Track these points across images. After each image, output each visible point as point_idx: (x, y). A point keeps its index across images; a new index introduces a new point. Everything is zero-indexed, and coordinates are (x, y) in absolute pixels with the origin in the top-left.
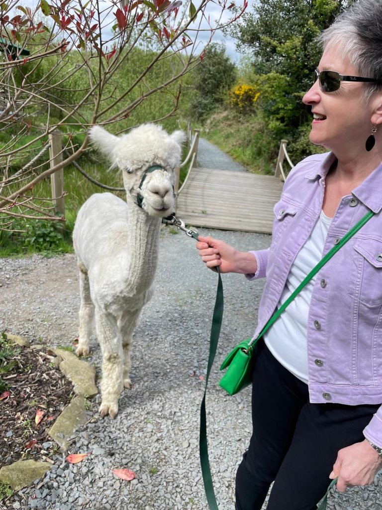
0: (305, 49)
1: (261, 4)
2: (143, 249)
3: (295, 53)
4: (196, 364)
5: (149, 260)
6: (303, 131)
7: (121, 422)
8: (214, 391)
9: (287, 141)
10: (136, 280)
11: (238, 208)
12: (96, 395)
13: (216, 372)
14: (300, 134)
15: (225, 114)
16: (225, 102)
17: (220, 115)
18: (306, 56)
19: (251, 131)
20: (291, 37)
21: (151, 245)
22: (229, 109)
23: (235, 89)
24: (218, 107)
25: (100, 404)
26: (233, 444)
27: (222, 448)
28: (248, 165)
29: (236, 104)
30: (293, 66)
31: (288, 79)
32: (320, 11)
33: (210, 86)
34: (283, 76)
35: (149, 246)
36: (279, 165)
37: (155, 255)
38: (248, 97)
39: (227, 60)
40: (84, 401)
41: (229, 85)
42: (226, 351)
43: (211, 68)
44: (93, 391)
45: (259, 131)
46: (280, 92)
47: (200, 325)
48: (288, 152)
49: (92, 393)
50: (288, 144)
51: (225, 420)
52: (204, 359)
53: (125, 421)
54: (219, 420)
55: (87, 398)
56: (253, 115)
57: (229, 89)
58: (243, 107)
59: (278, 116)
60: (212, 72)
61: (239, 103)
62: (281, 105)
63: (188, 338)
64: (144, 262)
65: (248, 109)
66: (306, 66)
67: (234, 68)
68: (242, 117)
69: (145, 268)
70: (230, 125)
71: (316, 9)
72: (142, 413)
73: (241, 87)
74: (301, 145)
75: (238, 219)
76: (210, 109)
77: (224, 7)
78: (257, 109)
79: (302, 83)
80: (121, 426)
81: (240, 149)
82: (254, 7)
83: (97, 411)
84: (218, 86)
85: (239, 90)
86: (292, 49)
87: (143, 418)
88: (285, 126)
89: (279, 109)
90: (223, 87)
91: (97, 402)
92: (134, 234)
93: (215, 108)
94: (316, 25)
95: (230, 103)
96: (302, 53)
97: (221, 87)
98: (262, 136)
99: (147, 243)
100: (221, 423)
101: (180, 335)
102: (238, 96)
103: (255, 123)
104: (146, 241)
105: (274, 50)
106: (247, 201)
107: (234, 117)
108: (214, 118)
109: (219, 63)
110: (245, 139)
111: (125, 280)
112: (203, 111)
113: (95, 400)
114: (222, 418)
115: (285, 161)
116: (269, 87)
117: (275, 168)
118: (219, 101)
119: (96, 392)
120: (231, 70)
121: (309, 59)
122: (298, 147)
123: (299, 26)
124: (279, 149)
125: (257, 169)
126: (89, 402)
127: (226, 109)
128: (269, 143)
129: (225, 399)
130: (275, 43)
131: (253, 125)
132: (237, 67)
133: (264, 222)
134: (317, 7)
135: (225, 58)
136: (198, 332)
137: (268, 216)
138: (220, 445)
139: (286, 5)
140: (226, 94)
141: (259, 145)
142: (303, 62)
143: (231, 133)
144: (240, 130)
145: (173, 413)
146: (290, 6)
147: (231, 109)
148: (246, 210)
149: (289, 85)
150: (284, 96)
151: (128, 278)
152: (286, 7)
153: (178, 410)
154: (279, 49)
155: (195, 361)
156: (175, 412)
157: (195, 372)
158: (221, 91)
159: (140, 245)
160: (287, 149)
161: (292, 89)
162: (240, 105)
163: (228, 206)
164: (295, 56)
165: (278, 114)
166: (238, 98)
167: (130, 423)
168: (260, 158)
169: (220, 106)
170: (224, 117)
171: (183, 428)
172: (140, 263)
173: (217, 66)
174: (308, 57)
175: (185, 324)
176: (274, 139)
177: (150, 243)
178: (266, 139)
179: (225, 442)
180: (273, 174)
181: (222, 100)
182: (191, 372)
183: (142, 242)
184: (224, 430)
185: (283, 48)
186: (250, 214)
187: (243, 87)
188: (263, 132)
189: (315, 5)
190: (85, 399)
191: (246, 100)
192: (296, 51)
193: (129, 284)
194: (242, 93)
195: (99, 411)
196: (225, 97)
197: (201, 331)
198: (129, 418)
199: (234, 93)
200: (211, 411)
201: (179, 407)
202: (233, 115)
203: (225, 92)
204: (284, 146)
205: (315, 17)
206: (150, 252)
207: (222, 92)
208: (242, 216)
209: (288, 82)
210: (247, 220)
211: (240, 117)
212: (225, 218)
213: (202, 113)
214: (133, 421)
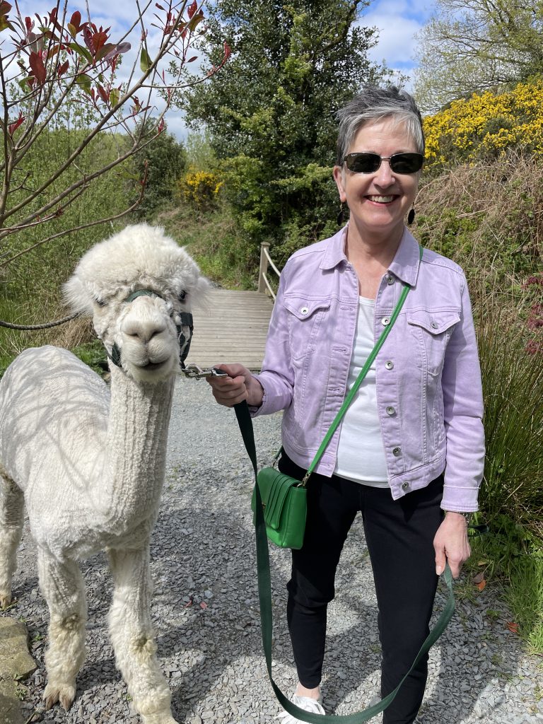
0: (278, 124)
1: (212, 66)
2: (139, 448)
3: (265, 130)
4: (192, 585)
5: (149, 469)
6: (287, 230)
7: (84, 709)
8: (227, 623)
9: (269, 244)
10: (126, 509)
11: (217, 338)
12: (32, 672)
13: (224, 591)
14: (284, 235)
15: (177, 211)
16: (174, 196)
17: (170, 213)
18: (279, 133)
19: (217, 232)
20: (258, 108)
21: (154, 439)
22: (181, 205)
23: (187, 178)
24: (166, 203)
25: (43, 686)
26: (270, 704)
27: (254, 715)
28: (219, 278)
29: (192, 198)
30: (264, 147)
31: (261, 163)
32: (291, 75)
33: (151, 174)
34: (254, 160)
35: (150, 443)
36: (262, 276)
37: (160, 459)
38: (207, 189)
39: (171, 140)
40: (14, 686)
41: (177, 174)
42: (233, 555)
43: (149, 151)
44: (28, 665)
45: (228, 232)
46: (251, 181)
47: (188, 520)
48: (272, 258)
49: (27, 670)
50: (270, 249)
51: (251, 667)
52: (202, 575)
53: (90, 707)
54: (242, 670)
55: (19, 681)
56: (215, 212)
57: (179, 178)
58: (201, 201)
59: (254, 212)
60: (151, 156)
61: (195, 196)
62: (256, 198)
63: (173, 544)
64: (140, 474)
65: (207, 204)
66: (282, 145)
67: (181, 150)
68: (201, 214)
69: (143, 484)
70: (186, 227)
71: (286, 73)
72: (117, 687)
73: (194, 176)
74: (288, 248)
75: (220, 354)
76: (155, 206)
77: (184, 59)
78: (221, 203)
79: (278, 167)
80: (85, 717)
81: (205, 258)
82: (203, 70)
83: (41, 699)
84: (162, 175)
85: (192, 179)
86: (261, 124)
87: (119, 696)
88: (263, 224)
89: (252, 202)
90: (170, 176)
91: (37, 683)
92: (122, 422)
93: (161, 203)
94: (287, 93)
95: (182, 196)
96: (275, 130)
97: (167, 175)
98: (233, 239)
99: (146, 436)
100: (245, 674)
101: (160, 543)
102: (192, 187)
103: (221, 222)
104: (144, 433)
105: (237, 126)
106: (228, 327)
107: (191, 215)
108: (161, 218)
109: (161, 145)
110: (210, 244)
111: (106, 511)
112: (146, 209)
113: (34, 681)
114: (245, 665)
115: (270, 270)
116: (237, 175)
117: (257, 280)
118: (167, 194)
119: (34, 666)
120: (178, 153)
121: (283, 136)
122: (284, 251)
123: (267, 95)
124: (259, 255)
125: (233, 284)
126: (23, 687)
127: (177, 206)
128: (244, 248)
129: (245, 633)
130: (238, 116)
131: (219, 225)
132: (185, 150)
133: (256, 354)
134: (287, 71)
135: (167, 137)
136: (187, 533)
137: (259, 345)
138: (250, 710)
139: (245, 68)
140: (174, 185)
141: (231, 251)
142: (277, 142)
143: (189, 237)
144: (201, 232)
145: (168, 675)
146: (250, 69)
147: (184, 204)
148: (229, 341)
149: (263, 171)
150: (258, 185)
151: (111, 508)
152: (245, 70)
153: (174, 668)
154: (244, 124)
155: (190, 580)
156: (171, 673)
157: (192, 598)
158: (167, 181)
159: (134, 441)
160: (269, 254)
161: (267, 176)
162: (197, 200)
163: (201, 338)
164: (265, 133)
165: (252, 209)
166: (193, 190)
167: (98, 708)
168: (235, 267)
169: (168, 201)
170: (176, 215)
171: (188, 697)
172: (132, 475)
173: (158, 149)
174: (282, 134)
175: (165, 523)
176: (251, 242)
177: (152, 436)
178: (238, 243)
179: (257, 703)
180: (256, 289)
181: (170, 193)
182: (186, 599)
183: (137, 435)
184: (253, 683)
185: (250, 123)
186: (234, 345)
187: (197, 175)
188: (234, 234)
189: (283, 68)
190: (16, 683)
191: (204, 192)
192: (267, 127)
193: (114, 518)
194: (197, 183)
195: (44, 698)
196: (173, 189)
197: (190, 530)
198: (96, 699)
199: (186, 184)
200: (227, 658)
201: (176, 662)
202: (188, 212)
203: (173, 183)
204: (265, 250)
205: (285, 83)
206: (152, 453)
207: (169, 183)
208: (223, 349)
209: (262, 167)
210: (231, 354)
211: (198, 215)
212: (199, 354)
213: (144, 212)
214: (103, 704)
